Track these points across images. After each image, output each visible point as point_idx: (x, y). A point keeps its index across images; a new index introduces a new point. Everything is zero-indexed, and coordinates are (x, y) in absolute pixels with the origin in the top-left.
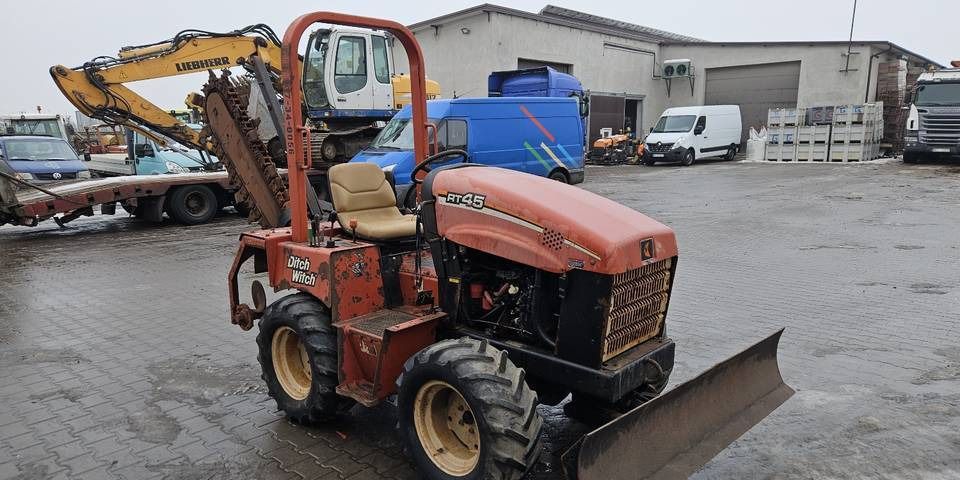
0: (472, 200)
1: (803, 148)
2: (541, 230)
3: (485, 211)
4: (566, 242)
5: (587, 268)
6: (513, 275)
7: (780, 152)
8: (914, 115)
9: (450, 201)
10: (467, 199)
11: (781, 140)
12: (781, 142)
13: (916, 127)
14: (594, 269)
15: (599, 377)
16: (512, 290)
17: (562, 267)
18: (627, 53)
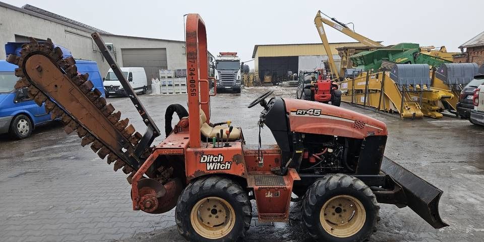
0: (314, 112)
1: (176, 88)
2: (354, 122)
3: (321, 116)
4: (366, 125)
5: (376, 134)
6: (332, 144)
7: (167, 89)
8: (216, 74)
9: (299, 114)
10: (310, 112)
11: (167, 84)
12: (167, 85)
13: (218, 79)
14: (380, 134)
15: (379, 178)
16: (330, 150)
17: (364, 135)
18: (78, 37)
